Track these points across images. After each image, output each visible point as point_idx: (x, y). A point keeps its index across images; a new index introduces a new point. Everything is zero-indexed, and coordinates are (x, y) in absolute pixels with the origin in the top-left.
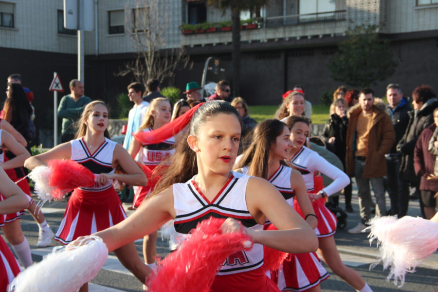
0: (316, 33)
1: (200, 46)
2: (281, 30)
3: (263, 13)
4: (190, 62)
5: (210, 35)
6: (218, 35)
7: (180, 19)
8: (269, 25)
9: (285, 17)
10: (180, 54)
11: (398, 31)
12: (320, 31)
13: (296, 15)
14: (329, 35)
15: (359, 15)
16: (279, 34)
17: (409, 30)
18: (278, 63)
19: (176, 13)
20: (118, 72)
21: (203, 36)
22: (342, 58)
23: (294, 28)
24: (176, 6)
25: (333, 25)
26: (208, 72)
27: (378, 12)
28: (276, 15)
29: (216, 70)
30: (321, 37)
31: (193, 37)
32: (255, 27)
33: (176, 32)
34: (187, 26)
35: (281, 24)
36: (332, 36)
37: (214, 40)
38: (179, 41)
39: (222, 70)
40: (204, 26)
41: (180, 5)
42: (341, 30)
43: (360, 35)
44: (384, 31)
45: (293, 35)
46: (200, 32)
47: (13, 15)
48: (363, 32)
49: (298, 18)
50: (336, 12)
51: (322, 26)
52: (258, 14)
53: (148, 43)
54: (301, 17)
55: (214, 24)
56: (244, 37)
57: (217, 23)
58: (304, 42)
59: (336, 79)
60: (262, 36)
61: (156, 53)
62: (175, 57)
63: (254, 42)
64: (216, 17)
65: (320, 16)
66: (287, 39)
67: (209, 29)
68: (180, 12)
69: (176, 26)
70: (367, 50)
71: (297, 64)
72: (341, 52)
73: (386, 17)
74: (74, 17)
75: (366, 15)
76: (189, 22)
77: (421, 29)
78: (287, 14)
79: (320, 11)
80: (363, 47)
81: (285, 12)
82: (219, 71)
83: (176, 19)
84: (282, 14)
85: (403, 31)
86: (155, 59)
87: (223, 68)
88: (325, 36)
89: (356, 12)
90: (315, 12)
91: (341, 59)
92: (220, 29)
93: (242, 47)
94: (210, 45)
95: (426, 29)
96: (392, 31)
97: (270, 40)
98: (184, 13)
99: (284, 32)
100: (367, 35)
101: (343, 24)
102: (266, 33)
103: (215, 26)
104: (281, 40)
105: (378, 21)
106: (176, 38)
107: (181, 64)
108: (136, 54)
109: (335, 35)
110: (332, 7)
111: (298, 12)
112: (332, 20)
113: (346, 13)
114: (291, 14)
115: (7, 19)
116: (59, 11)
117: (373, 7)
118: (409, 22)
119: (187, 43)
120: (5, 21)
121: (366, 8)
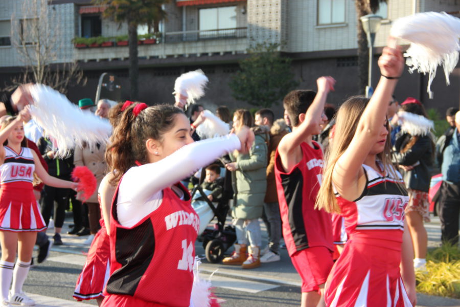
0: (217, 50)
1: (94, 61)
2: (180, 46)
3: (162, 28)
4: (84, 77)
5: (106, 50)
6: (114, 49)
7: (73, 31)
8: (168, 40)
9: (184, 32)
10: (73, 69)
11: (299, 50)
12: (221, 48)
13: (196, 31)
14: (230, 53)
15: (260, 33)
16: (179, 50)
17: (310, 49)
19: (68, 25)
20: (3, 87)
21: (98, 51)
22: (244, 76)
23: (194, 45)
24: (68, 18)
25: (234, 42)
26: (103, 89)
27: (279, 30)
28: (175, 31)
29: (111, 86)
30: (222, 54)
31: (87, 51)
32: (154, 43)
33: (69, 45)
34: (80, 39)
35: (180, 40)
36: (234, 53)
37: (110, 54)
38: (71, 55)
39: (117, 86)
40: (99, 40)
41: (73, 17)
42: (242, 47)
43: (262, 54)
44: (286, 50)
45: (193, 51)
46: (94, 46)
48: (264, 50)
49: (198, 34)
50: (237, 29)
51: (223, 43)
52: (157, 29)
53: (37, 57)
54: (202, 34)
55: (109, 38)
56: (142, 52)
57: (113, 38)
58: (205, 59)
59: (237, 98)
60: (161, 52)
61: (46, 67)
62: (67, 72)
63: (152, 58)
64: (111, 30)
65: (221, 32)
66: (187, 56)
67: (104, 43)
68: (73, 25)
69: (69, 39)
70: (269, 68)
72: (242, 71)
73: (287, 35)
75: (267, 33)
76: (83, 35)
77: (322, 49)
78: (187, 30)
79: (220, 27)
80: (264, 66)
81: (184, 27)
82: (114, 88)
83: (68, 32)
84: (181, 29)
85: (304, 50)
86: (45, 74)
87: (118, 84)
88: (226, 53)
89: (257, 29)
90: (215, 28)
91: (243, 78)
92: (116, 44)
93: (140, 63)
94: (106, 60)
95: (327, 48)
96: (294, 50)
97: (169, 57)
98: (76, 26)
99: (184, 48)
100: (268, 53)
101: (244, 41)
102: (165, 49)
103: (111, 40)
104: (181, 56)
105: (279, 40)
106: (68, 52)
107: (74, 79)
108: (24, 68)
109: (236, 52)
110: (233, 24)
111: (198, 28)
112: (233, 37)
113: (248, 30)
114: (191, 30)
117: (273, 24)
118: (311, 41)
119: (81, 57)
121: (267, 26)
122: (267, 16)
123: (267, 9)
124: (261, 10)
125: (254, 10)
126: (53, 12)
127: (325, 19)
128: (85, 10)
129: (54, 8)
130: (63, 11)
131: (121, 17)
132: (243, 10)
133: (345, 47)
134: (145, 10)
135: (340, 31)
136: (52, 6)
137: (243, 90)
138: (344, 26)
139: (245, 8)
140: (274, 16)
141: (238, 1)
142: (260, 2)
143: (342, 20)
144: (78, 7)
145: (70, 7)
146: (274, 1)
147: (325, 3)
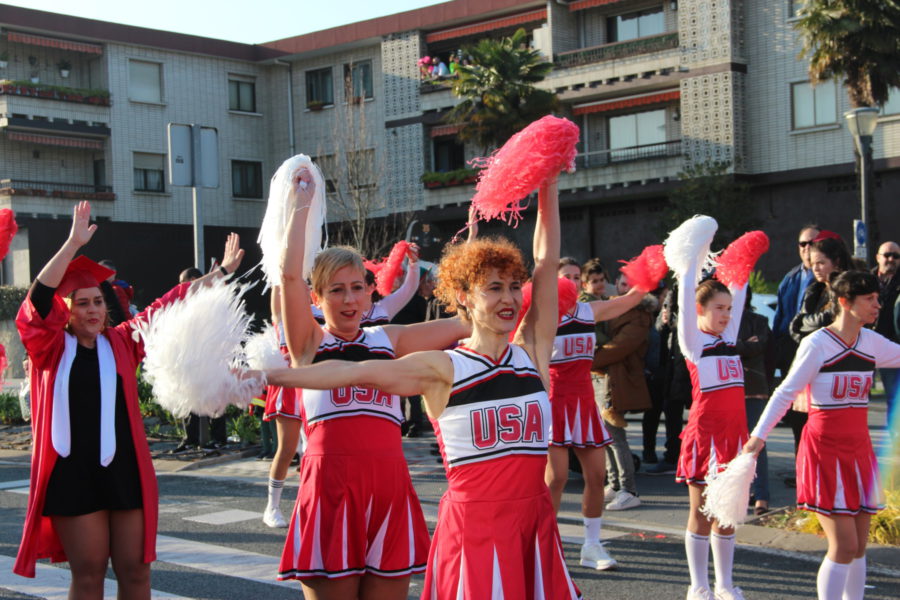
0: (635, 177)
1: (454, 205)
2: (580, 175)
5: (470, 189)
7: (422, 164)
9: (586, 154)
11: (765, 170)
12: (642, 174)
13: (606, 151)
14: (656, 181)
15: (702, 148)
16: (578, 182)
17: (783, 168)
18: (581, 229)
19: (415, 156)
21: (458, 190)
23: (601, 172)
24: (415, 145)
25: (663, 163)
27: (731, 143)
29: (425, 240)
30: (643, 183)
31: (444, 192)
33: (416, 185)
34: (433, 173)
36: (662, 181)
38: (420, 200)
39: (435, 240)
40: (459, 174)
41: (421, 144)
42: (673, 170)
43: (703, 179)
44: (743, 171)
45: (600, 182)
46: (453, 183)
47: (162, 174)
48: (705, 173)
49: (609, 154)
50: (666, 143)
51: (645, 166)
53: (356, 206)
54: (613, 154)
55: (475, 170)
58: (618, 193)
65: (641, 150)
66: (591, 189)
67: (467, 178)
68: (422, 155)
69: (416, 176)
71: (610, 229)
72: (675, 207)
73: (745, 148)
74: (185, 167)
75: (713, 147)
76: (437, 169)
77: (802, 165)
78: (589, 150)
79: (640, 144)
81: (586, 146)
83: (416, 165)
84: (581, 150)
85: (774, 169)
86: (367, 229)
88: (650, 182)
89: (697, 143)
90: (634, 144)
91: (674, 218)
95: (810, 164)
96: (757, 171)
97: (564, 193)
98: (427, 156)
99: (586, 178)
100: (714, 178)
101: (677, 161)
104: (582, 190)
105: (732, 156)
106: (416, 196)
109: (666, 179)
110: (662, 137)
111: (608, 146)
112: (662, 157)
113: (682, 144)
114: (596, 149)
115: (154, 179)
116: (235, 163)
117: (722, 133)
118: (783, 156)
119: (434, 202)
120: (151, 183)
121: (712, 136)
122: (712, 121)
123: (711, 111)
124: (701, 112)
125: (691, 114)
126: (392, 138)
127: (805, 119)
128: (438, 132)
129: (394, 133)
130: (407, 135)
131: (487, 139)
132: (675, 115)
133: (839, 161)
135: (829, 136)
136: (392, 129)
138: (838, 127)
139: (678, 111)
140: (722, 120)
141: (667, 101)
142: (701, 100)
143: (832, 119)
144: (428, 128)
145: (417, 130)
146: (721, 97)
147: (803, 94)
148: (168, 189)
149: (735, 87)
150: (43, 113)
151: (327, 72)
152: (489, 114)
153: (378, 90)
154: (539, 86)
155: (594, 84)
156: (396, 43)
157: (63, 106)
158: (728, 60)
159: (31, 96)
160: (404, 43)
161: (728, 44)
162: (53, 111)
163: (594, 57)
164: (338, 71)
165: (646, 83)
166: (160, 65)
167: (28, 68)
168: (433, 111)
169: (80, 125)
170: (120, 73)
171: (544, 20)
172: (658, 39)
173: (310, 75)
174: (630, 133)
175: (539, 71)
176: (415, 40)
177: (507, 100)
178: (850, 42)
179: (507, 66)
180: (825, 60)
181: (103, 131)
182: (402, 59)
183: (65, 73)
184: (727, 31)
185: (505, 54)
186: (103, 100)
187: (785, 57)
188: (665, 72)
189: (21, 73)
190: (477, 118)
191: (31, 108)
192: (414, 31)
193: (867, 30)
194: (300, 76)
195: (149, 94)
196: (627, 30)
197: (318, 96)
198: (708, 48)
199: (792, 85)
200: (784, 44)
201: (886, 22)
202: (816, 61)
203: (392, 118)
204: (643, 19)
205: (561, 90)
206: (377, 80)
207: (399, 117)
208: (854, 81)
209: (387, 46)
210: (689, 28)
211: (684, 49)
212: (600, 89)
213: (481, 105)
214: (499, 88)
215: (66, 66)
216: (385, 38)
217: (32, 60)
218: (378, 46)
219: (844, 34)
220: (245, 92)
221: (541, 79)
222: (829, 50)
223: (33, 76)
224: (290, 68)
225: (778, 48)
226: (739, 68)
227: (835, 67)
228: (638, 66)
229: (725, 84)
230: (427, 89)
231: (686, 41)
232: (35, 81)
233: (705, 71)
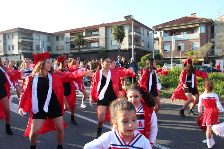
0: (94, 50)
2: (88, 49)
3: (85, 46)
8: (86, 48)
12: (95, 49)
15: (102, 47)
16: (88, 50)
18: (88, 55)
22: (99, 54)
25: (97, 48)
26: (70, 56)
27: (105, 46)
31: (72, 51)
32: (83, 49)
34: (71, 49)
35: (88, 48)
37: (76, 51)
38: (69, 52)
40: (74, 49)
42: (98, 49)
43: (102, 50)
44: (106, 50)
45: (90, 50)
47: (39, 48)
51: (95, 48)
52: (84, 46)
53: (62, 52)
56: (81, 50)
58: (92, 51)
60: (85, 50)
63: (83, 51)
64: (76, 47)
69: (69, 49)
70: (103, 53)
71: (91, 55)
74: (42, 46)
76: (71, 48)
77: (112, 49)
84: (88, 46)
85: (109, 49)
88: (96, 50)
92: (77, 49)
93: (81, 52)
94: (75, 52)
97: (86, 51)
98: (70, 46)
104: (88, 51)
105: (105, 48)
108: (60, 54)
110: (97, 45)
111: (91, 46)
113: (99, 46)
115: (38, 48)
116: (48, 47)
117: (104, 45)
118: (111, 48)
119: (71, 52)
120: (38, 49)
121: (103, 45)
123: (103, 43)
125: (101, 43)
126: (66, 44)
127: (113, 44)
128: (72, 44)
131: (77, 45)
132: (99, 43)
133: (116, 49)
134: (82, 43)
135: (115, 46)
137: (99, 56)
138: (116, 45)
141: (98, 41)
142: (102, 41)
143: (116, 44)
144: (70, 43)
145: (69, 43)
146: (104, 41)
147: (113, 41)
148: (40, 49)
149: (105, 40)
150: (25, 40)
151: (59, 37)
152: (78, 42)
153: (65, 39)
154: (83, 39)
155: (90, 39)
156: (67, 33)
157: (28, 40)
158: (105, 37)
159: (24, 38)
160: (68, 33)
161: (105, 35)
162: (27, 40)
163: (90, 36)
164: (60, 37)
165: (96, 39)
166: (39, 35)
167: (24, 35)
168: (71, 41)
169: (30, 42)
170: (35, 36)
171: (84, 32)
172: (97, 34)
173: (57, 37)
174: (94, 45)
175: (84, 37)
176: (69, 33)
177: (80, 40)
178: (118, 36)
179: (80, 37)
180: (115, 38)
181: (32, 43)
182: (68, 35)
183: (28, 36)
184: (105, 34)
185: (80, 35)
186: (32, 39)
187: (111, 37)
188: (98, 38)
189: (23, 36)
190: (76, 42)
191: (24, 40)
192: (69, 32)
193: (120, 35)
194: (56, 37)
195: (38, 38)
196: (93, 33)
197: (58, 39)
198: (103, 36)
199: (112, 40)
200: (111, 36)
201: (121, 34)
202: (114, 38)
203: (66, 42)
204: (95, 32)
205: (86, 39)
206: (64, 38)
207: (67, 42)
208: (118, 40)
209: (66, 34)
210: (100, 33)
211: (100, 36)
212: (90, 40)
213: (77, 41)
214: (79, 39)
215: (28, 35)
216: (66, 33)
217: (24, 34)
218: (65, 34)
219: (117, 35)
220: (49, 38)
221: (84, 38)
222: (116, 37)
223: (24, 36)
224: (54, 36)
225: (110, 36)
226: (106, 38)
227: (116, 39)
228: (95, 37)
229: (104, 40)
230: (70, 39)
231: (100, 35)
232: (25, 37)
233: (102, 38)
